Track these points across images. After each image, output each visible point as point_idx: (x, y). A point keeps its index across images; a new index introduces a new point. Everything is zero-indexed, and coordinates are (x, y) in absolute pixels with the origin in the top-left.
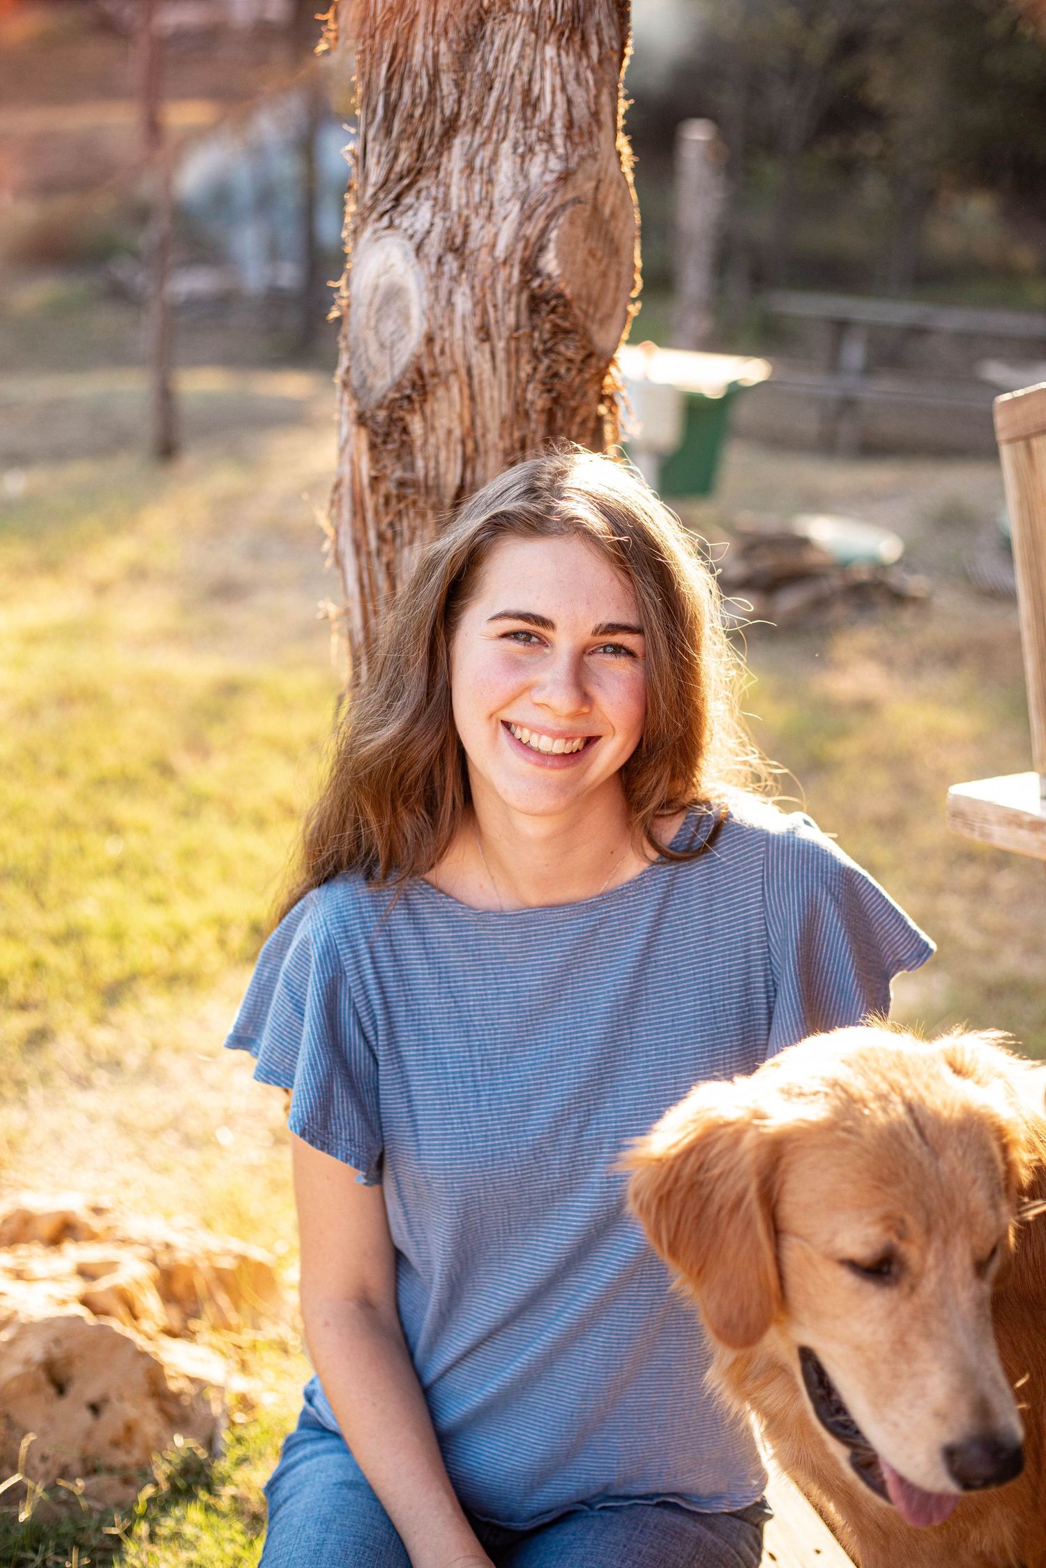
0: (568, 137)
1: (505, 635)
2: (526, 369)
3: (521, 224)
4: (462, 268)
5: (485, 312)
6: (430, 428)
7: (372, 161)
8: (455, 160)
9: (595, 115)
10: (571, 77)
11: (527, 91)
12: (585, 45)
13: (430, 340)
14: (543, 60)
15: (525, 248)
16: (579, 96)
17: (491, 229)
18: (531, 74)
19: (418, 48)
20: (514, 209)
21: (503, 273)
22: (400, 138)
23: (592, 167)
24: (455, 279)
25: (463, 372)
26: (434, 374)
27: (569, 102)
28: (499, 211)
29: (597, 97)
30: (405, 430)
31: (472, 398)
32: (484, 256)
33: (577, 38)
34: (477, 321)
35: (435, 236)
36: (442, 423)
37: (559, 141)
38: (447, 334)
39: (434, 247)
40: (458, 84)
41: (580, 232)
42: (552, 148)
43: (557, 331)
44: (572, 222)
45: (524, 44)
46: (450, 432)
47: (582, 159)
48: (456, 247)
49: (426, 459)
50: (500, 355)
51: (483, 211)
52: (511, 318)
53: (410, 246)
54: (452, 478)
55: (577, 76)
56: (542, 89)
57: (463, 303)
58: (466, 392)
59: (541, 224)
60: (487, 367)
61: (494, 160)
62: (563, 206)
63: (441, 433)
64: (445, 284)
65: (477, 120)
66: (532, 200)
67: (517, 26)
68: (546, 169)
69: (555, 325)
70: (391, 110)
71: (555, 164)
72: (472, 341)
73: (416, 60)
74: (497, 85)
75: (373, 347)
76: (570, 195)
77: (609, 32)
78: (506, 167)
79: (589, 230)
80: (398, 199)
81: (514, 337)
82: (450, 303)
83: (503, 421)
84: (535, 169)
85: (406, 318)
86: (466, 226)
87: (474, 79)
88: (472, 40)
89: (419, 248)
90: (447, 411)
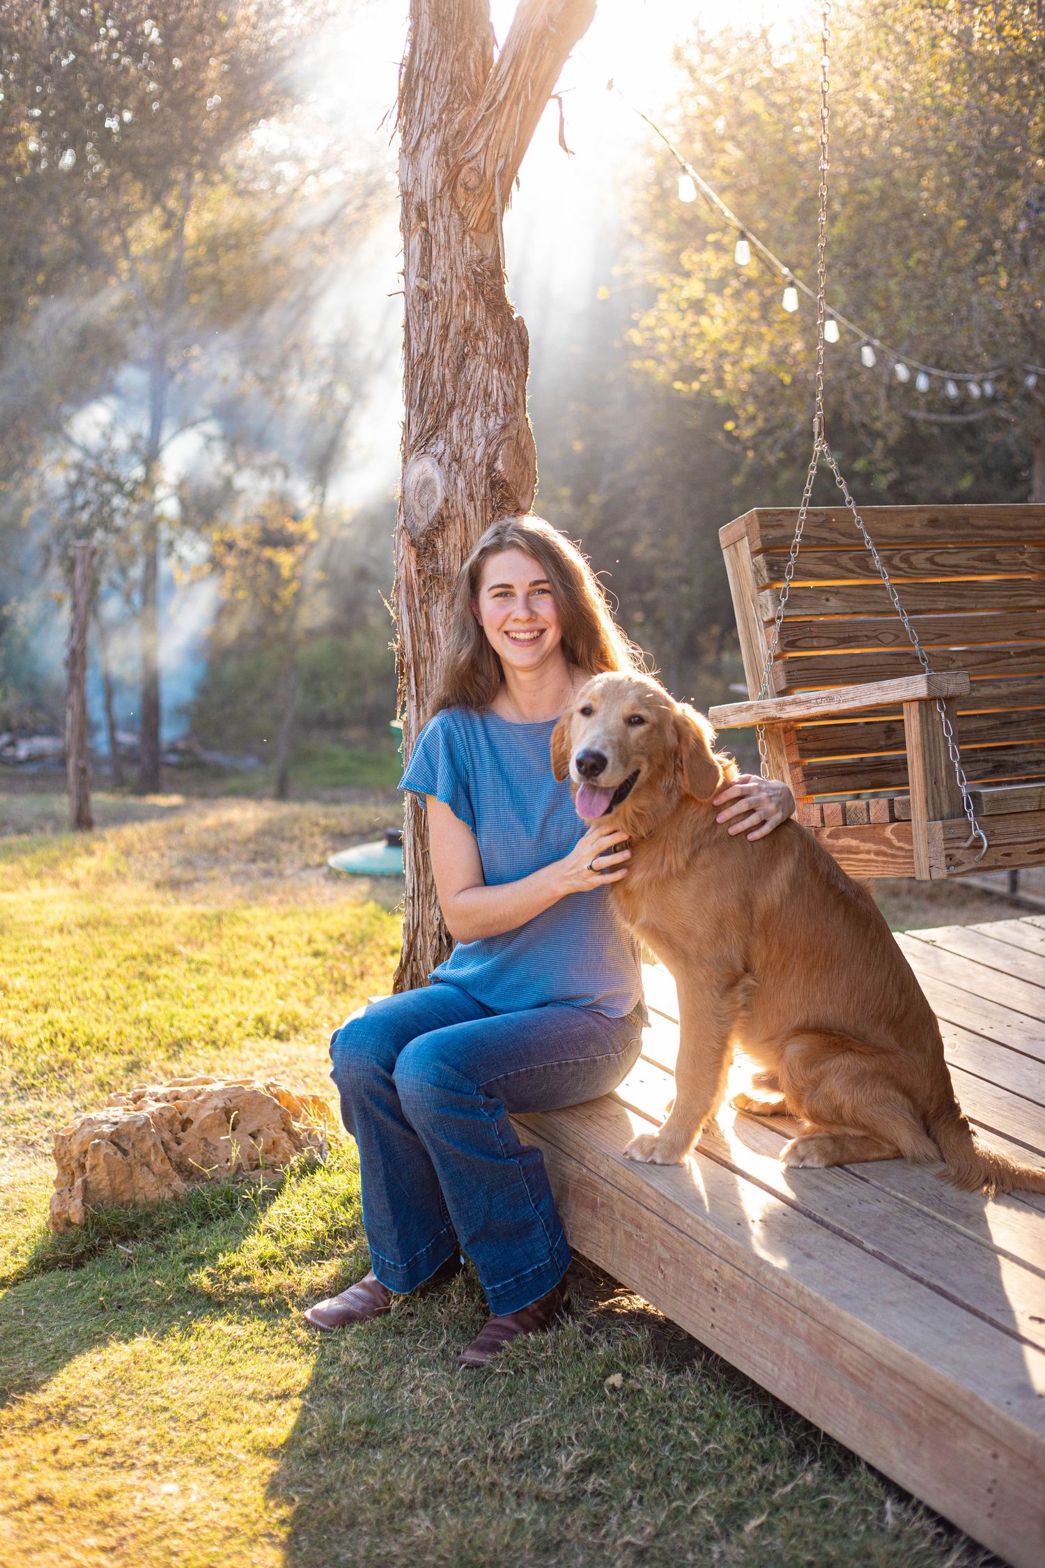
0: (505, 410)
1: (496, 596)
3: (486, 448)
4: (460, 468)
5: (471, 488)
6: (446, 544)
7: (413, 426)
8: (454, 421)
9: (516, 400)
10: (505, 383)
11: (486, 390)
12: (511, 369)
13: (447, 500)
14: (492, 375)
15: (488, 459)
16: (509, 392)
17: (472, 450)
18: (487, 382)
19: (435, 372)
20: (483, 441)
21: (479, 470)
22: (428, 413)
23: (516, 424)
24: (457, 473)
25: (462, 516)
26: (448, 517)
27: (505, 394)
28: (476, 442)
29: (517, 392)
30: (434, 546)
31: (466, 528)
32: (470, 461)
33: (507, 366)
34: (468, 492)
35: (446, 455)
36: (451, 542)
37: (501, 411)
38: (454, 498)
39: (446, 459)
40: (454, 387)
41: (511, 452)
42: (498, 414)
43: (503, 497)
44: (508, 448)
45: (484, 368)
46: (455, 546)
47: (512, 420)
48: (457, 459)
49: (444, 560)
50: (478, 508)
51: (469, 443)
52: (483, 491)
53: (435, 460)
55: (508, 384)
56: (492, 389)
57: (461, 483)
58: (463, 525)
59: (495, 448)
60: (473, 513)
61: (472, 420)
62: (505, 440)
63: (452, 546)
64: (453, 475)
65: (463, 403)
66: (490, 437)
67: (481, 361)
68: (496, 424)
69: (503, 495)
70: (423, 401)
71: (499, 421)
72: (466, 501)
73: (435, 377)
74: (472, 387)
75: (418, 508)
76: (507, 436)
77: (520, 364)
78: (478, 423)
79: (515, 452)
80: (428, 440)
81: (484, 500)
82: (455, 483)
84: (491, 424)
85: (434, 492)
86: (461, 450)
87: (461, 385)
88: (460, 368)
89: (439, 461)
90: (454, 535)
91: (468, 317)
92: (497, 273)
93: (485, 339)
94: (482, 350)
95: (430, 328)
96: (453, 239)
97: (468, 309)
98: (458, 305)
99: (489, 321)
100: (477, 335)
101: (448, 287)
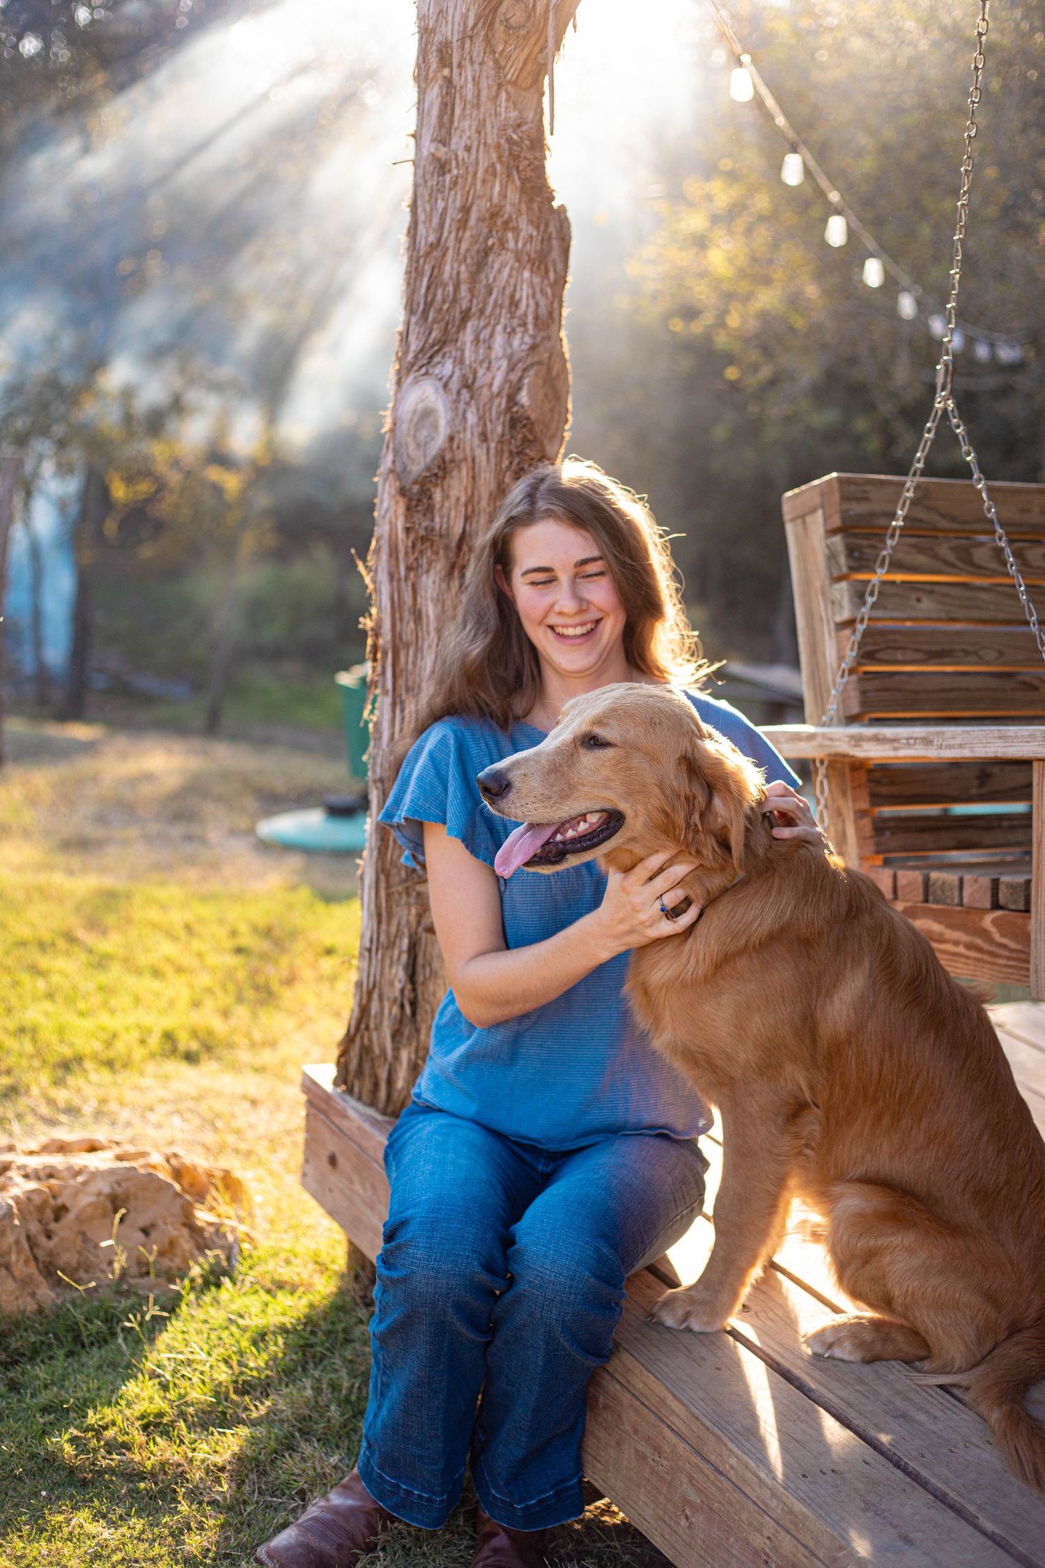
0: (536, 325)
2: (506, 463)
3: (508, 373)
4: (472, 397)
5: (485, 424)
6: (446, 497)
7: (412, 338)
8: (468, 336)
9: (551, 313)
10: (538, 289)
11: (512, 296)
12: (547, 272)
13: (451, 439)
14: (522, 280)
15: (510, 387)
16: (543, 302)
17: (489, 375)
18: (515, 286)
19: (447, 269)
20: (504, 363)
21: (496, 402)
22: (434, 321)
23: (548, 344)
24: (468, 404)
25: (470, 460)
26: (452, 461)
27: (537, 304)
28: (495, 365)
29: (552, 303)
30: (430, 498)
31: (474, 478)
32: (485, 391)
33: (542, 267)
34: (480, 429)
35: (455, 378)
36: (454, 493)
37: (530, 327)
38: (462, 436)
39: (455, 384)
40: (471, 290)
41: (540, 382)
42: (526, 330)
43: (525, 439)
44: (536, 375)
45: (512, 269)
46: (458, 499)
47: (543, 339)
48: (468, 385)
49: (442, 517)
50: (492, 452)
51: (485, 365)
52: (499, 429)
53: (439, 385)
54: (457, 530)
55: (542, 290)
56: (521, 296)
57: (472, 418)
58: (471, 474)
59: (519, 374)
60: (484, 458)
61: (492, 335)
62: (532, 365)
63: (453, 500)
64: (462, 406)
65: (482, 312)
66: (515, 359)
67: (508, 257)
68: (522, 343)
69: (525, 437)
70: (428, 305)
71: (528, 339)
72: (476, 441)
73: (446, 276)
74: (495, 292)
75: (412, 447)
76: (536, 359)
77: (560, 266)
78: (499, 340)
79: (545, 382)
80: (431, 357)
81: (500, 442)
82: (464, 418)
83: (491, 494)
84: (516, 342)
85: (435, 426)
86: (475, 373)
87: (481, 287)
88: (480, 265)
89: (445, 386)
90: (458, 485)
91: (496, 199)
92: (538, 144)
93: (516, 230)
94: (511, 244)
95: (445, 209)
96: (484, 93)
97: (497, 189)
98: (484, 181)
99: (523, 207)
100: (506, 223)
101: (473, 157)
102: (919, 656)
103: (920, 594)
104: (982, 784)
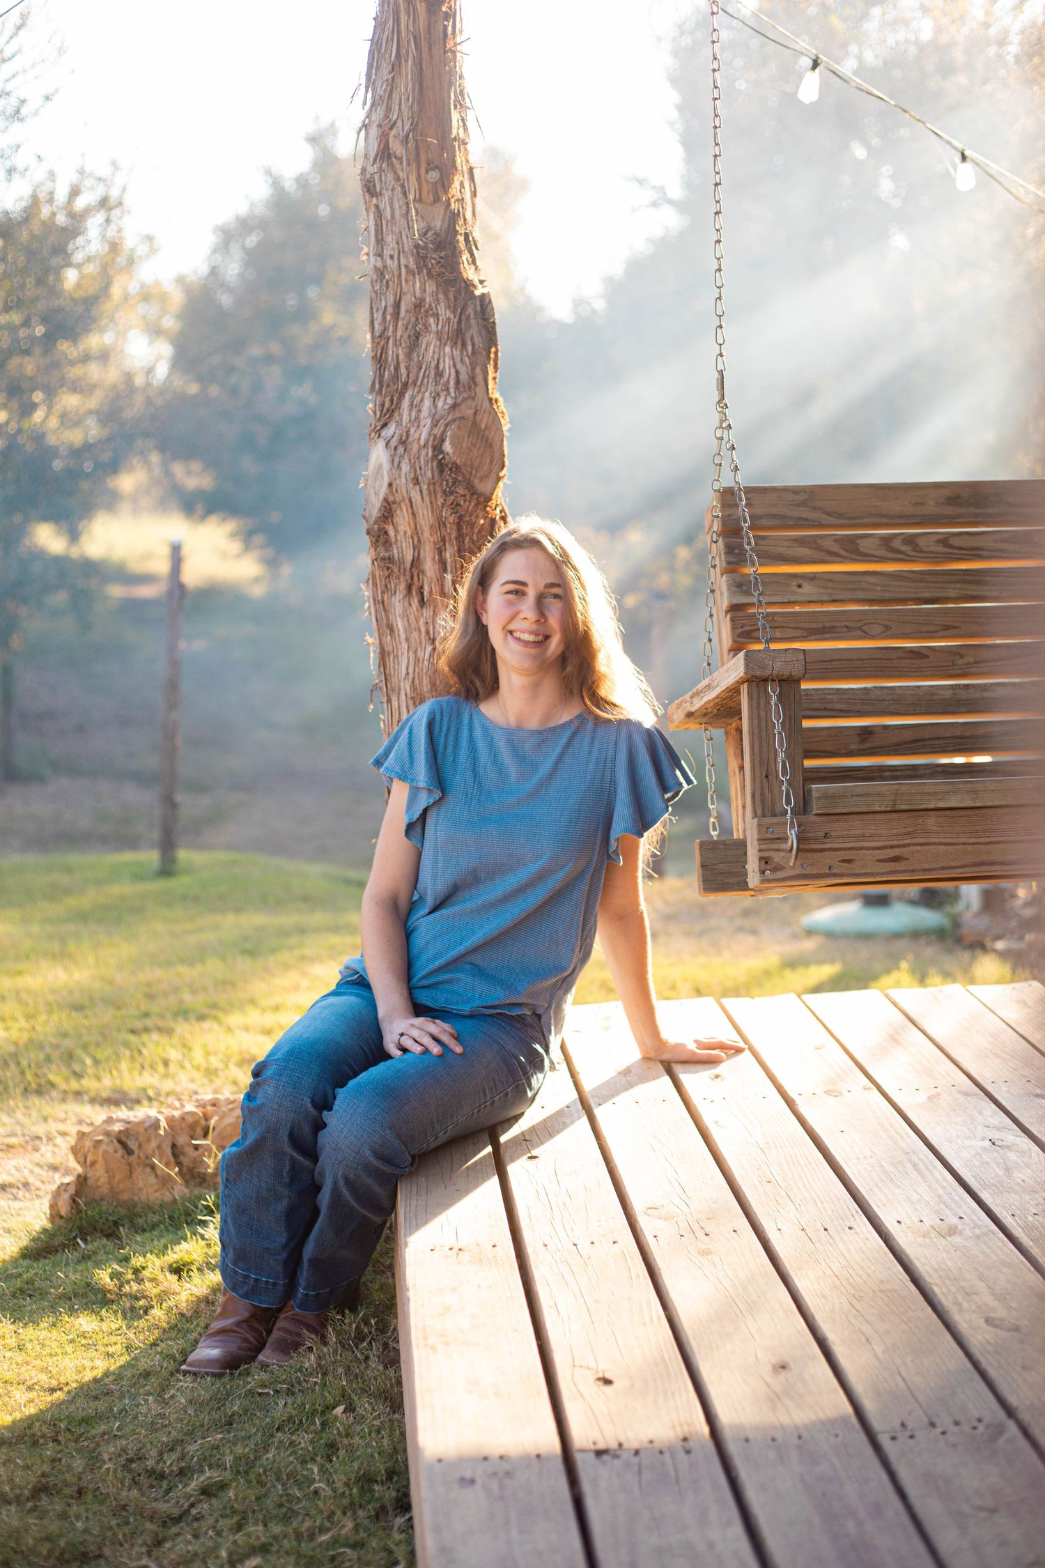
0: (457, 389)
2: (440, 501)
3: (432, 429)
4: (405, 450)
5: (415, 471)
6: (396, 531)
8: (406, 403)
9: (473, 378)
10: (458, 361)
11: (437, 368)
12: (464, 345)
13: (390, 485)
14: (444, 354)
15: (434, 440)
16: (463, 371)
17: (419, 432)
18: (438, 360)
19: (390, 353)
20: (429, 422)
21: (424, 452)
23: (474, 401)
24: (402, 457)
25: (407, 501)
26: (394, 502)
27: (457, 372)
28: (422, 423)
29: (473, 370)
30: (387, 534)
31: (413, 514)
32: (416, 444)
33: (459, 342)
34: (412, 475)
35: (395, 439)
36: (402, 528)
37: (452, 390)
38: (398, 482)
39: (394, 443)
40: (407, 368)
41: (464, 433)
42: (449, 393)
43: (455, 481)
44: (459, 428)
45: (435, 346)
46: (405, 532)
47: (465, 400)
48: (404, 442)
49: (398, 548)
50: (425, 492)
51: (416, 425)
52: (429, 474)
54: (409, 556)
55: (462, 360)
56: (444, 366)
57: (405, 467)
58: (410, 510)
59: (442, 429)
60: (419, 498)
61: (422, 400)
62: (454, 420)
63: (402, 533)
64: (398, 458)
65: (415, 384)
66: (437, 417)
67: (432, 338)
68: (445, 403)
69: (454, 478)
70: (381, 383)
71: (450, 401)
72: (411, 485)
73: (390, 358)
74: (424, 367)
75: (373, 496)
76: (457, 415)
78: (427, 403)
79: (471, 433)
80: (384, 424)
81: (432, 483)
82: (400, 467)
83: (431, 527)
84: (440, 404)
85: (383, 478)
86: (408, 432)
87: (414, 364)
88: (412, 347)
89: (387, 444)
90: (402, 519)
91: (418, 294)
93: (437, 316)
94: (434, 327)
95: (386, 307)
96: (397, 213)
97: (418, 285)
98: (406, 281)
99: (441, 296)
100: (427, 311)
101: (396, 263)
102: (798, 633)
103: (800, 581)
104: (862, 741)
